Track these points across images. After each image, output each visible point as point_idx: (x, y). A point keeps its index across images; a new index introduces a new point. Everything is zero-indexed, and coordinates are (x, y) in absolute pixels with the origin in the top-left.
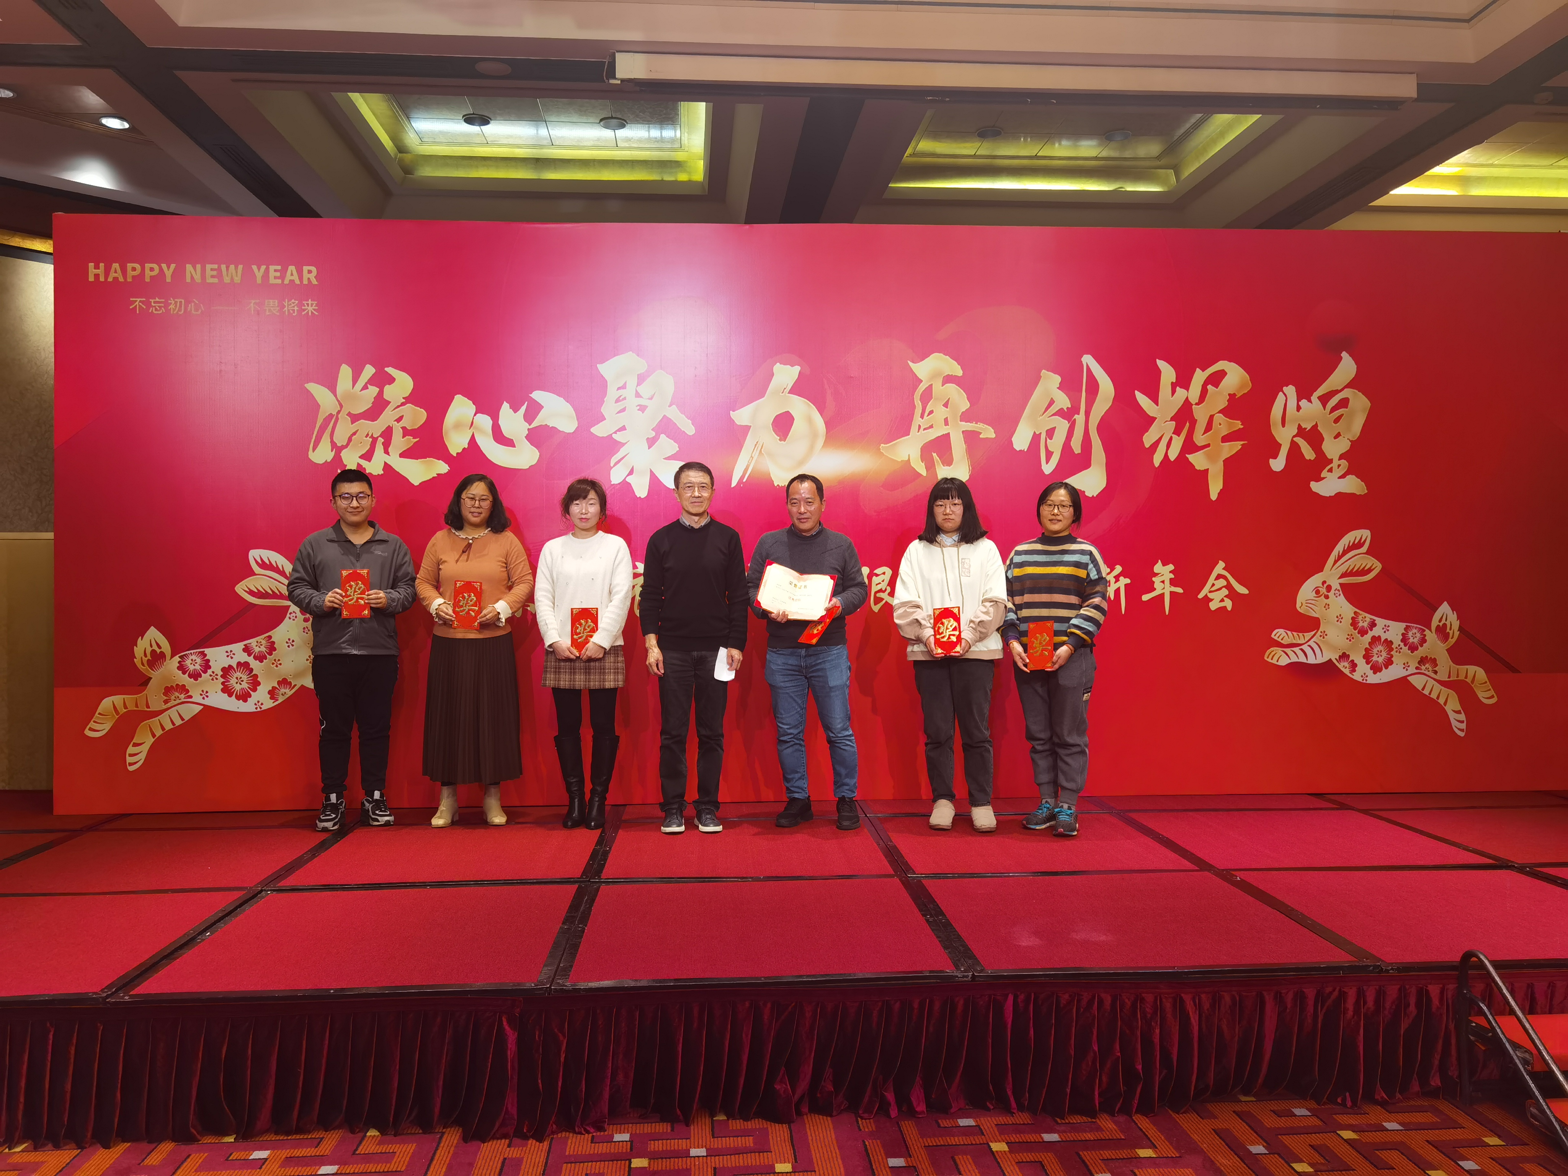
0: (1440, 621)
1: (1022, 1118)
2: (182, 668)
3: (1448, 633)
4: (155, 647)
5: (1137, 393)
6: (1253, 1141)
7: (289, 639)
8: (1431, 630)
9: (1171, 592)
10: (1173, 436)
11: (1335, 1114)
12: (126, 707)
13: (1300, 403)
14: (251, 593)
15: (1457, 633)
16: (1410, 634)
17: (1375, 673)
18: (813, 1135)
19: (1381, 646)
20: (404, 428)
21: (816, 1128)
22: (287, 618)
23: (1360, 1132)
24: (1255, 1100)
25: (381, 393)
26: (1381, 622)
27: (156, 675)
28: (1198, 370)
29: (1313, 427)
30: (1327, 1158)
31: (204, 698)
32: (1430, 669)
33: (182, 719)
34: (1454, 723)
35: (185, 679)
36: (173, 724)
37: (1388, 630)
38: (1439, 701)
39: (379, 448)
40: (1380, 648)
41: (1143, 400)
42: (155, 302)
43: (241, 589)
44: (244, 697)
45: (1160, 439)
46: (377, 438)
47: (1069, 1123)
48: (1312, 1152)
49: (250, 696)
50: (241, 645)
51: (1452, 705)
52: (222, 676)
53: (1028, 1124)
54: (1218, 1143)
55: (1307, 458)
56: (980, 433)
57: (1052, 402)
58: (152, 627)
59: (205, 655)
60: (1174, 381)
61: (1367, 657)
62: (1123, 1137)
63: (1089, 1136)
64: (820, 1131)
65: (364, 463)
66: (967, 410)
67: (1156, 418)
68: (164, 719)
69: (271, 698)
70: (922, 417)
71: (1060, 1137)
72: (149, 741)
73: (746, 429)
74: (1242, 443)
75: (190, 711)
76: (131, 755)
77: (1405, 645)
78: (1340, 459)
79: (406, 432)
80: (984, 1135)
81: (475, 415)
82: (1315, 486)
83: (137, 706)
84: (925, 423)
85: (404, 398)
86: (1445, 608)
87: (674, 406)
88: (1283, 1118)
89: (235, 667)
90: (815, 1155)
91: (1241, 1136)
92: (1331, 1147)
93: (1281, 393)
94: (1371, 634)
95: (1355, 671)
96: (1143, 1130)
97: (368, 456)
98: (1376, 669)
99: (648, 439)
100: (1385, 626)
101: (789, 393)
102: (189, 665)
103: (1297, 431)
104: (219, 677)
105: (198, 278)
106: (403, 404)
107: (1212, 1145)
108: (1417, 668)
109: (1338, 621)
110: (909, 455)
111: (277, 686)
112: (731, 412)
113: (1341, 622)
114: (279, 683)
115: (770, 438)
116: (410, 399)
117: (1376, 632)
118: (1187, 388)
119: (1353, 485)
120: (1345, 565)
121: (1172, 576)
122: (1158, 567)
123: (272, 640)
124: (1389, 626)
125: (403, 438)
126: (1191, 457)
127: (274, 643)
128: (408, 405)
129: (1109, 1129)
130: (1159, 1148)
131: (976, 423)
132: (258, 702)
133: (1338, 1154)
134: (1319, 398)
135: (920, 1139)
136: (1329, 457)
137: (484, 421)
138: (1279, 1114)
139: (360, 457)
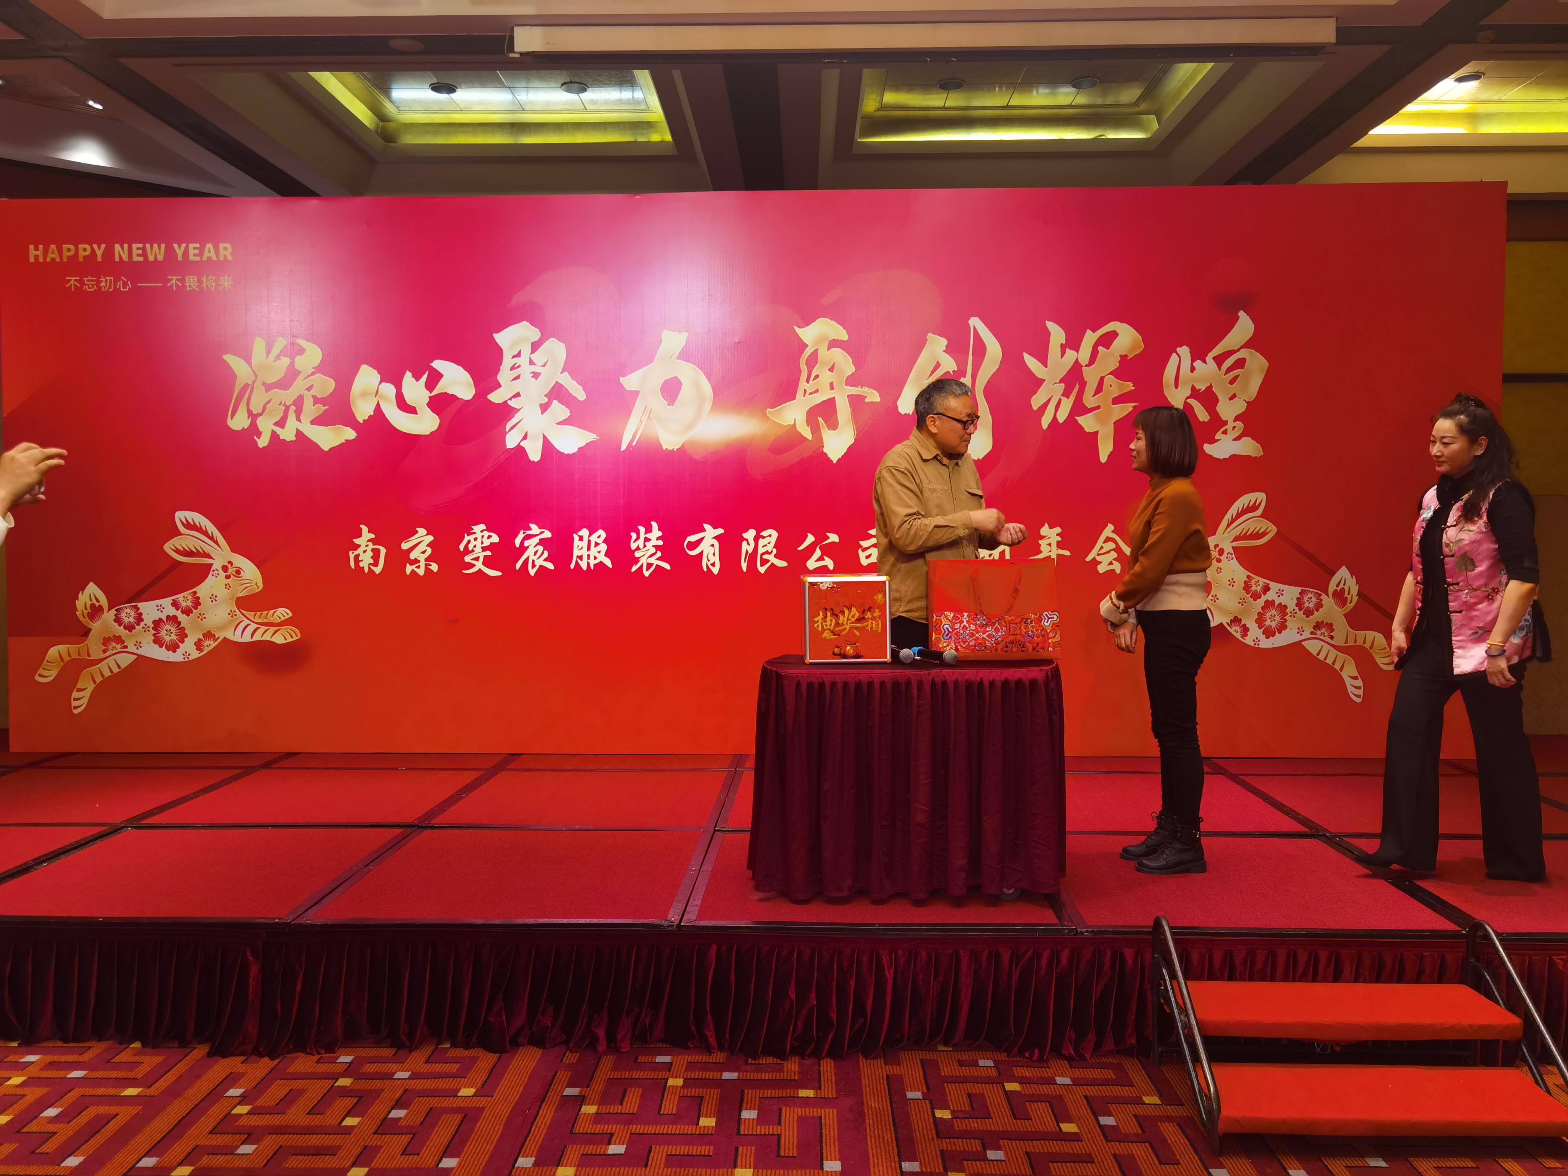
0: (1338, 586)
1: (719, 1057)
2: (118, 620)
3: (1347, 598)
4: (94, 601)
5: (1025, 355)
6: (916, 1087)
7: (213, 595)
8: (1328, 595)
9: (1058, 555)
10: (1062, 398)
11: (1016, 1067)
12: (70, 656)
13: (1194, 364)
14: (177, 551)
15: (1355, 599)
16: (1306, 598)
17: (1267, 638)
18: (516, 1065)
19: (1274, 611)
20: (313, 397)
21: (523, 1058)
22: (210, 575)
23: (1026, 1083)
24: (951, 1049)
25: (292, 364)
26: (1274, 586)
27: (95, 626)
28: (1089, 331)
29: (1207, 388)
30: (974, 1106)
31: (137, 649)
32: (1326, 634)
33: (119, 667)
34: (1350, 689)
35: (121, 631)
36: (111, 671)
37: (1282, 595)
38: (1335, 666)
39: (292, 417)
40: (1274, 612)
41: (1030, 361)
42: (88, 281)
43: (168, 547)
44: (173, 647)
45: (1049, 401)
46: (290, 406)
47: (759, 1064)
48: (965, 1099)
49: (179, 647)
50: (169, 600)
51: (1349, 671)
52: (153, 628)
53: (719, 1063)
54: (882, 1087)
55: (1201, 420)
56: (866, 397)
57: (938, 365)
58: (91, 584)
59: (138, 609)
60: (1064, 343)
61: (1260, 621)
62: (796, 1078)
63: (766, 1076)
64: (525, 1061)
65: (278, 430)
66: (852, 374)
67: (1043, 381)
68: (103, 666)
69: (197, 649)
70: (808, 381)
71: (739, 1076)
72: (91, 687)
73: (636, 394)
74: (1133, 404)
75: (125, 660)
76: (75, 699)
77: (1300, 610)
78: (1235, 421)
79: (316, 400)
80: (670, 1071)
81: (380, 384)
82: (1208, 448)
83: (79, 655)
84: (809, 387)
85: (313, 368)
86: (1343, 573)
87: (566, 373)
88: (963, 1068)
89: (165, 619)
90: (504, 1082)
91: (910, 1081)
92: (987, 1097)
93: (1174, 355)
94: (1264, 598)
95: (1247, 635)
96: (822, 1072)
97: (281, 423)
98: (1269, 633)
99: (541, 405)
100: (1280, 590)
101: (678, 358)
102: (124, 617)
103: (1190, 392)
104: (151, 629)
105: (125, 257)
106: (313, 374)
107: (875, 1090)
108: (1312, 633)
109: (1230, 585)
110: (795, 420)
111: (202, 638)
112: (621, 378)
113: (1233, 586)
114: (204, 635)
115: (658, 402)
116: (320, 369)
117: (1270, 596)
118: (1077, 351)
119: (1248, 447)
120: (1238, 529)
121: (1059, 539)
122: (1045, 530)
123: (197, 595)
124: (1283, 591)
125: (314, 405)
126: (1081, 420)
127: (199, 598)
128: (317, 374)
129: (789, 1071)
130: (822, 1089)
131: (862, 388)
132: (186, 652)
133: (989, 1103)
134: (1214, 358)
135: (609, 1073)
136: (1224, 419)
137: (389, 389)
138: (961, 1063)
139: (274, 424)
